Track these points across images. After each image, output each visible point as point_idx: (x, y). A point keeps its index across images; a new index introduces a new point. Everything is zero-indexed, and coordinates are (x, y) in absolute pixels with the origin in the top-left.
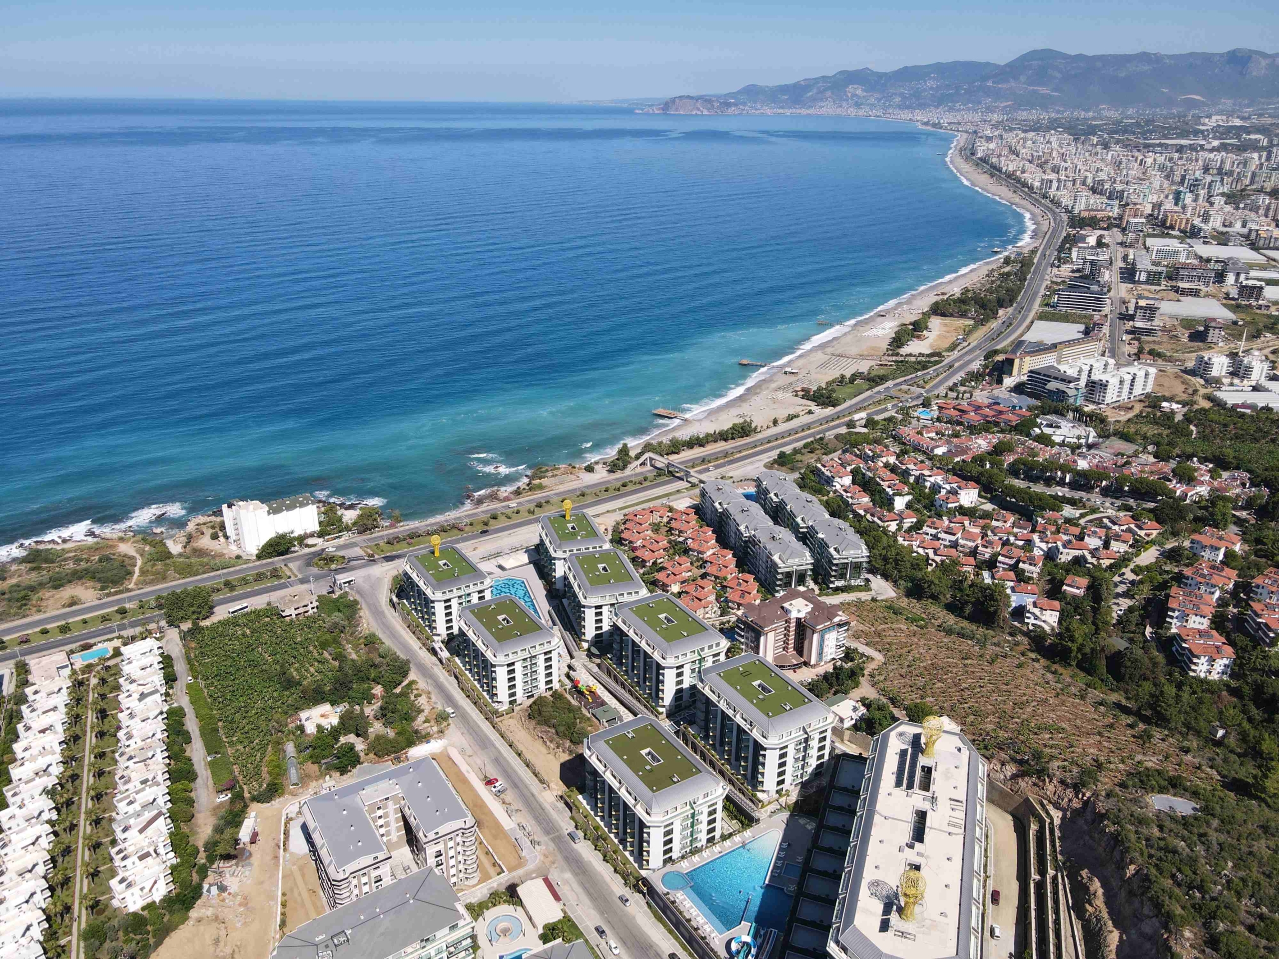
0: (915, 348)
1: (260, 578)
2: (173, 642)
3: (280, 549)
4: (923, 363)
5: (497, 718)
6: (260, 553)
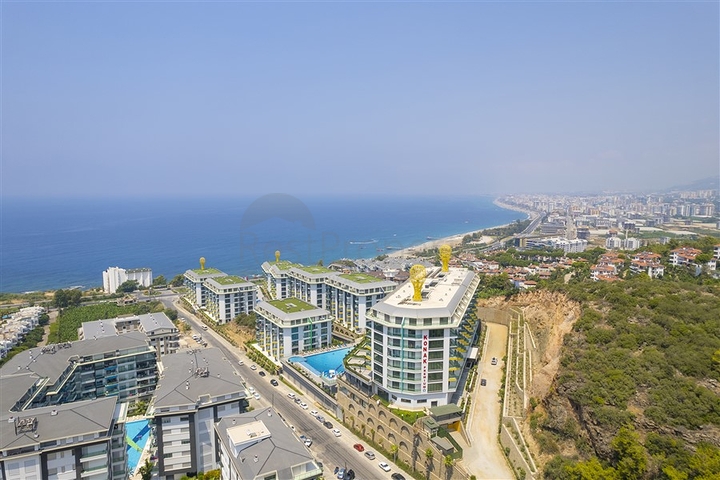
0: (473, 243)
1: (113, 296)
2: (54, 314)
3: (128, 288)
4: (477, 245)
5: (218, 327)
6: (117, 291)
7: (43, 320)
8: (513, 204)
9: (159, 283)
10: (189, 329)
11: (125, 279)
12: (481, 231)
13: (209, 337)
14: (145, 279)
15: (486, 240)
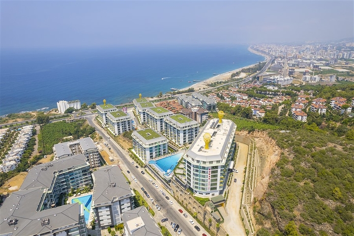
0: (236, 77)
1: (64, 116)
2: (38, 128)
3: (70, 111)
4: (238, 80)
5: (115, 137)
6: (65, 113)
7: (34, 133)
8: (258, 50)
9: (84, 107)
10: (102, 138)
11: (68, 107)
12: (240, 69)
13: (111, 143)
14: (77, 106)
15: (243, 75)
